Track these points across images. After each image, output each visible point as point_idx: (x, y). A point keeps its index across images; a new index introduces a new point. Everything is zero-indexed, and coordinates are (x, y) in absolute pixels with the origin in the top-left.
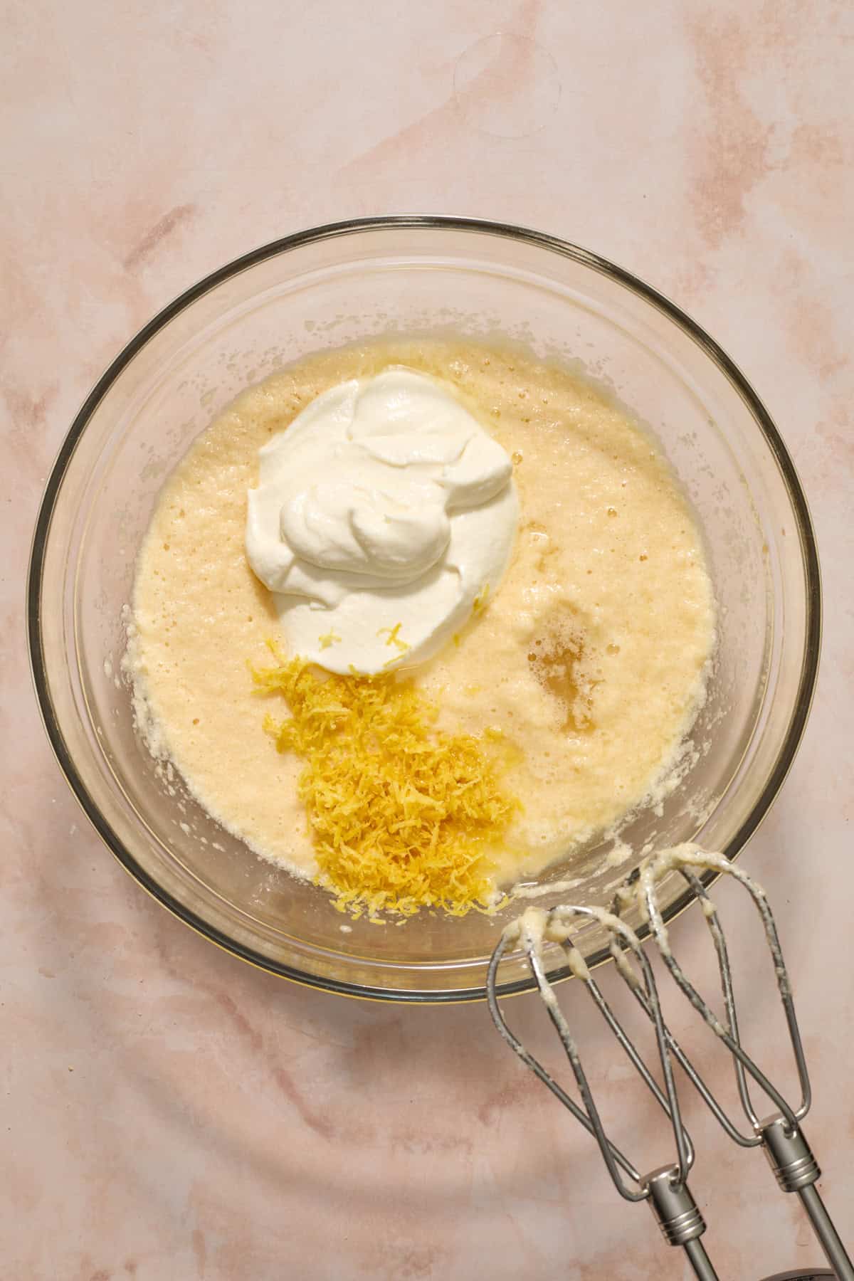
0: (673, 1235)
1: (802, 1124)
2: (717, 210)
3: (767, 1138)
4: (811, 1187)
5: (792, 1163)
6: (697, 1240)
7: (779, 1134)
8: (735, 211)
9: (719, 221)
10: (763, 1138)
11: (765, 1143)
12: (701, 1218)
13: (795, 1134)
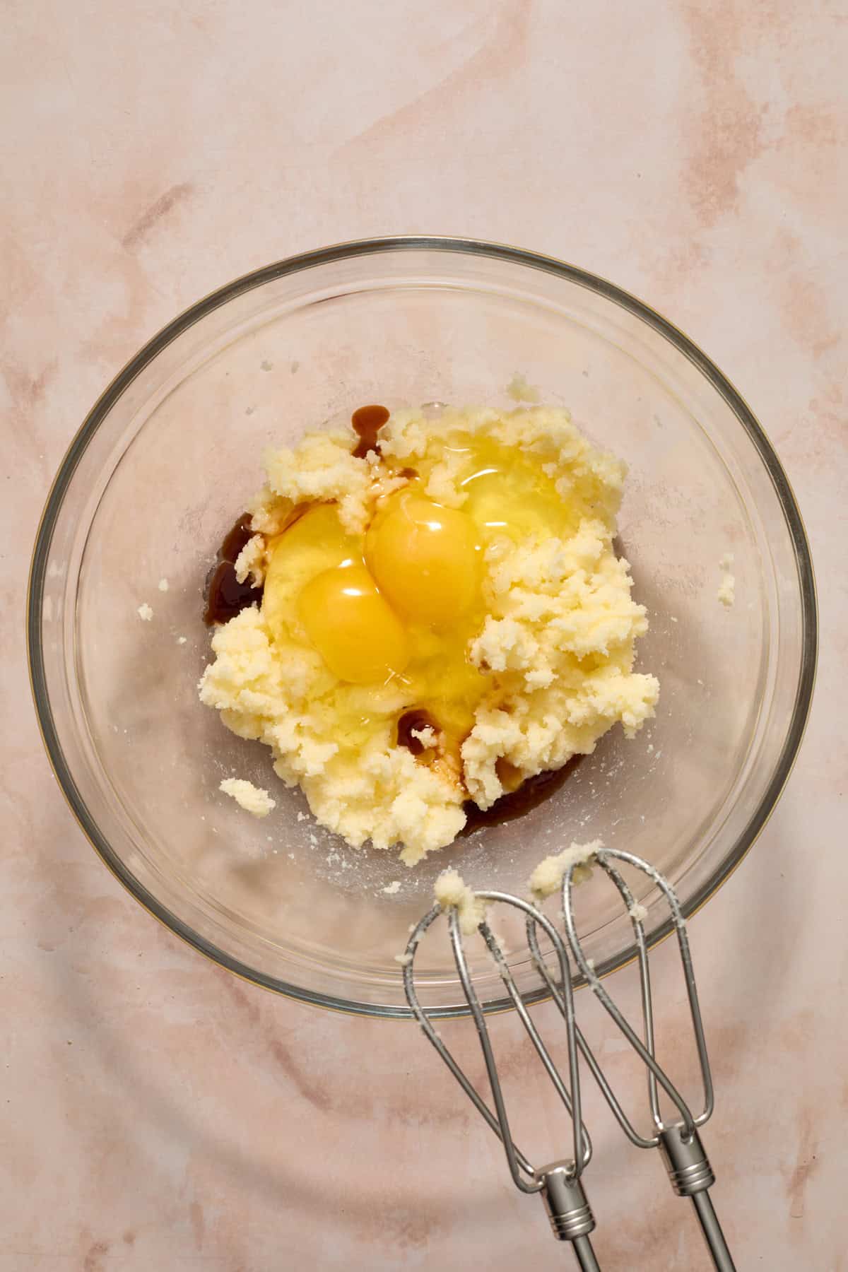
0: (562, 1231)
1: (700, 1130)
2: (711, 189)
3: (664, 1141)
4: (704, 1192)
5: (687, 1167)
6: (585, 1237)
7: (676, 1138)
8: (731, 190)
9: (713, 199)
10: (659, 1140)
11: (662, 1145)
12: (591, 1216)
13: (691, 1140)
